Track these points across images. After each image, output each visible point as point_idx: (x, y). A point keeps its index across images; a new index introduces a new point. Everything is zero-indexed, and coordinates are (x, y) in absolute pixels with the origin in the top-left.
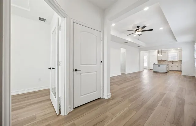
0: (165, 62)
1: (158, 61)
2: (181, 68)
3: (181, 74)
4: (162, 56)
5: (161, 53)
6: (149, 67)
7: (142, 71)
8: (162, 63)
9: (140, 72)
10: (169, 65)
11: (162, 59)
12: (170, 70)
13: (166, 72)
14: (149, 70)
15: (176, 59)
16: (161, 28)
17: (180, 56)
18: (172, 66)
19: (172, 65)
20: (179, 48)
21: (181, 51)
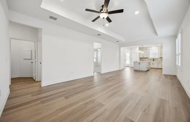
0: (147, 59)
1: (140, 58)
2: (162, 66)
3: (162, 73)
4: (143, 52)
5: (142, 50)
6: (131, 65)
7: (122, 70)
8: (144, 60)
9: (120, 70)
10: (150, 62)
11: (143, 56)
12: (151, 68)
13: (146, 70)
14: (131, 67)
15: (157, 57)
16: (137, 13)
17: (161, 53)
18: (153, 64)
19: (153, 62)
20: (159, 45)
21: (161, 47)
